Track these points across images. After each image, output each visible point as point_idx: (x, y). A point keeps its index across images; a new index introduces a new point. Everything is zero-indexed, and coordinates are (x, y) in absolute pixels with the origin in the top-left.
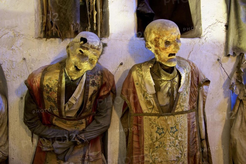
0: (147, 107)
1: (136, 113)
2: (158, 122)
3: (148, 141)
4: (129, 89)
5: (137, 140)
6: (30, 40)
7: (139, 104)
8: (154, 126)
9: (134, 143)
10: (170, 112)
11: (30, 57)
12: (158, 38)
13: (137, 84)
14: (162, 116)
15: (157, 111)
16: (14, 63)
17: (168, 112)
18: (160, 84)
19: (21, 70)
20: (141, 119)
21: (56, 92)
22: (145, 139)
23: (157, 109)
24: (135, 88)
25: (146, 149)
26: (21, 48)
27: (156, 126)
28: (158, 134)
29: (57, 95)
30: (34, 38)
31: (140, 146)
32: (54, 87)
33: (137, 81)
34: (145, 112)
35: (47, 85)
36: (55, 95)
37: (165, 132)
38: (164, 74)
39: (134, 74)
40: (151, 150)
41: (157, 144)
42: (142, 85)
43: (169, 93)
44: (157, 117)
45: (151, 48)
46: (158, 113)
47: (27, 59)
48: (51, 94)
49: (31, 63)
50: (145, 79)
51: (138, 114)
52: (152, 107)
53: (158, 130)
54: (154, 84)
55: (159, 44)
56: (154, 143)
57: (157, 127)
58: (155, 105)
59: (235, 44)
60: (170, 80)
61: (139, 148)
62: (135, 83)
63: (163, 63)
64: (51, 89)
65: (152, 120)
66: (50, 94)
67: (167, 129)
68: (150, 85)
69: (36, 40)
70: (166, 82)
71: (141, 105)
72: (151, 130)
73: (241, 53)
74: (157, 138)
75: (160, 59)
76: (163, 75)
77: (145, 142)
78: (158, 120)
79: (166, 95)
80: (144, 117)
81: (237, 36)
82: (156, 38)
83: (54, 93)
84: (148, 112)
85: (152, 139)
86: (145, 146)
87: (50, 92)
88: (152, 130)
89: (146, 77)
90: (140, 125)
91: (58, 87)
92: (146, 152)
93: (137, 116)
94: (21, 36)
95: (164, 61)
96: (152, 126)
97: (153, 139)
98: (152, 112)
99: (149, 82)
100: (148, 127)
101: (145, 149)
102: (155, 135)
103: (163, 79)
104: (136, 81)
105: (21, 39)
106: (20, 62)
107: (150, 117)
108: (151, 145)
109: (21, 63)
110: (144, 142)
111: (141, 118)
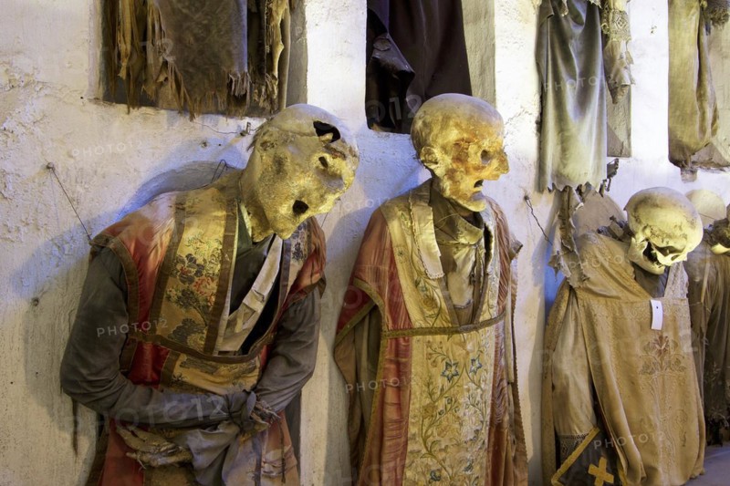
0: (423, 313)
1: (395, 329)
2: (448, 350)
3: (420, 401)
4: (382, 268)
5: (395, 401)
6: (72, 104)
7: (403, 306)
8: (440, 359)
9: (388, 410)
10: (472, 323)
11: (72, 161)
12: (468, 142)
13: (401, 254)
14: (457, 332)
15: (447, 321)
16: (10, 178)
17: (468, 324)
18: (455, 253)
19: (36, 203)
20: (408, 345)
21: (215, 277)
22: (413, 397)
23: (448, 317)
24: (395, 265)
25: (413, 421)
26: (37, 130)
27: (444, 359)
28: (446, 379)
29: (219, 286)
30: (85, 99)
31: (401, 416)
32: (210, 262)
33: (400, 245)
34: (417, 325)
35: (189, 256)
36: (213, 287)
37: (460, 371)
38: (466, 229)
39: (395, 228)
40: (427, 422)
41: (441, 404)
42: (414, 255)
43: (473, 276)
44: (446, 337)
45: (437, 163)
46: (450, 325)
47: (59, 170)
48: (198, 285)
49: (76, 182)
50: (420, 240)
51: (400, 332)
52: (436, 312)
53: (447, 368)
54: (439, 254)
55: (467, 155)
56: (435, 402)
57: (444, 362)
58: (444, 305)
59: (556, 165)
60: (475, 245)
61: (401, 422)
62: (396, 251)
63: (461, 202)
64: (201, 268)
65: (435, 346)
66: (194, 284)
67: (465, 365)
68: (430, 254)
69: (92, 107)
70: (467, 249)
71: (408, 307)
72: (429, 372)
73: (566, 187)
74: (442, 390)
75: (456, 192)
76: (462, 233)
77: (413, 404)
78: (448, 344)
79: (467, 281)
80: (416, 338)
81: (559, 147)
82: (463, 140)
83: (210, 281)
84: (424, 326)
85: (431, 394)
86: (411, 414)
87: (196, 279)
88: (434, 370)
89: (424, 237)
90: (404, 360)
91: (222, 262)
92: (413, 430)
93: (396, 339)
94: (38, 89)
95: (464, 197)
96: (433, 359)
97: (434, 393)
98: (435, 325)
99: (428, 248)
100: (423, 363)
101: (411, 420)
102: (440, 381)
103: (462, 240)
104: (397, 246)
105: (39, 97)
106: (34, 178)
107: (429, 338)
108: (426, 409)
109: (36, 180)
110: (411, 402)
111: (408, 341)
